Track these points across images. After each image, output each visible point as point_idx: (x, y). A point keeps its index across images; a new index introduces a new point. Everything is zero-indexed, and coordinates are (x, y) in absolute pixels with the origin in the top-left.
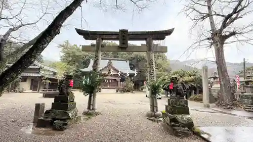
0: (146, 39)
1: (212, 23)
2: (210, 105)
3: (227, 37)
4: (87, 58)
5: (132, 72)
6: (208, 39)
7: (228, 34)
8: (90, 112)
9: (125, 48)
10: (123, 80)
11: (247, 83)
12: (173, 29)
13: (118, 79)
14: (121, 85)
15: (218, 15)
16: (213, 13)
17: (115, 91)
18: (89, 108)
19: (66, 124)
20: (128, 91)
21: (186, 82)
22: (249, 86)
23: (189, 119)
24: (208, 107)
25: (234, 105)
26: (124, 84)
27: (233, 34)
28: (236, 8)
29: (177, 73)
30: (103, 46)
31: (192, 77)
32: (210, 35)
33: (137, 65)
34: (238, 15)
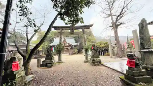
0: (82, 29)
1: (112, 19)
2: (113, 57)
3: (118, 25)
4: (52, 38)
5: (77, 44)
6: (111, 26)
7: (119, 24)
8: (60, 61)
9: (73, 33)
10: (72, 48)
11: (128, 45)
12: (93, 24)
13: (69, 48)
14: (71, 51)
15: (114, 15)
16: (112, 15)
17: (68, 54)
18: (59, 60)
19: (52, 65)
20: (75, 54)
21: (103, 47)
22: (129, 47)
23: (99, 60)
24: (112, 57)
25: (123, 56)
26: (73, 50)
27: (121, 24)
28: (121, 13)
29: (98, 43)
30: (63, 33)
31: (105, 45)
32: (112, 25)
33: (79, 40)
34: (123, 15)
